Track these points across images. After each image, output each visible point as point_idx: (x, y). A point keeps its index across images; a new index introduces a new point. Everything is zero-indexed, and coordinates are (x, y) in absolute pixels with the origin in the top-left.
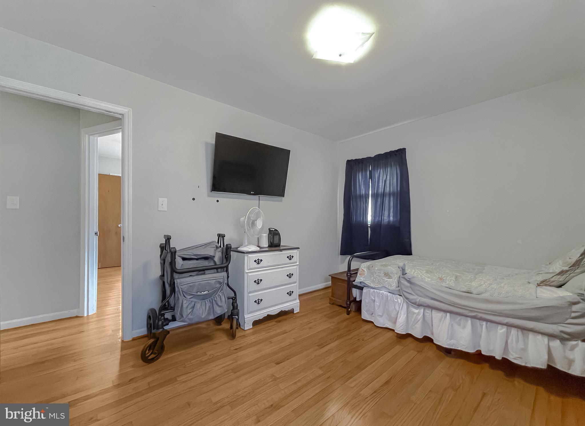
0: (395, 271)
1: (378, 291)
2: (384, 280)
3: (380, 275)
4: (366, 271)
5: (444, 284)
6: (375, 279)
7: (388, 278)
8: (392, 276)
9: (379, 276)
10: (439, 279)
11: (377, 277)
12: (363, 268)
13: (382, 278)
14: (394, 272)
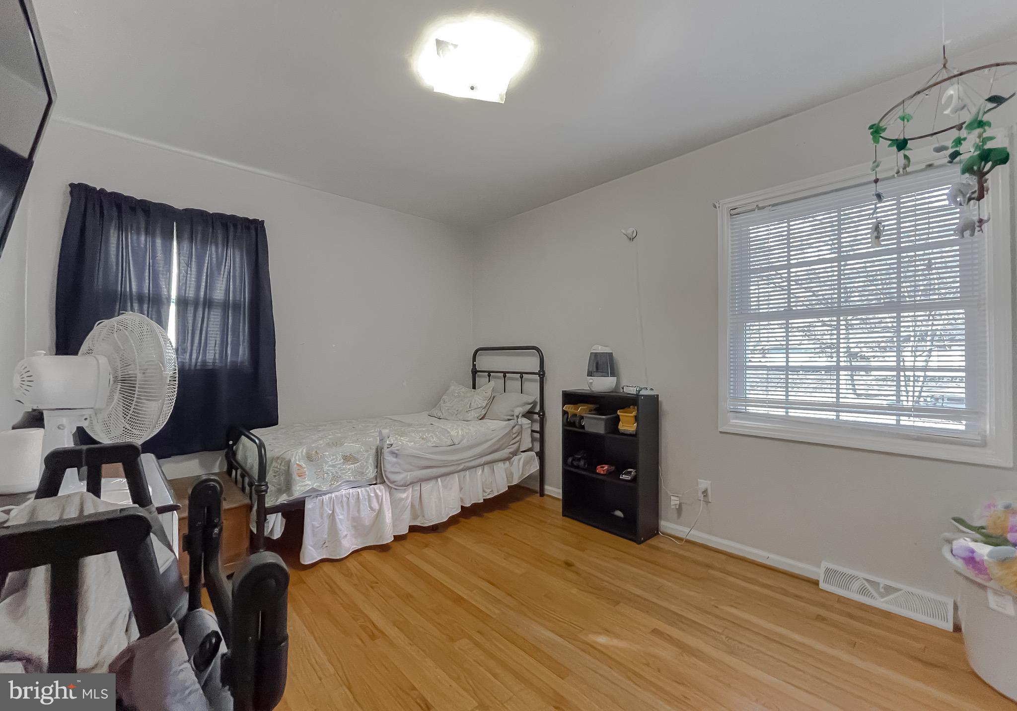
0: (362, 447)
1: (337, 493)
2: (344, 469)
3: (337, 463)
4: (304, 465)
5: (430, 444)
6: (327, 473)
7: (352, 464)
8: (359, 457)
9: (334, 466)
10: (421, 439)
11: (330, 468)
12: (297, 462)
13: (339, 468)
14: (362, 450)
